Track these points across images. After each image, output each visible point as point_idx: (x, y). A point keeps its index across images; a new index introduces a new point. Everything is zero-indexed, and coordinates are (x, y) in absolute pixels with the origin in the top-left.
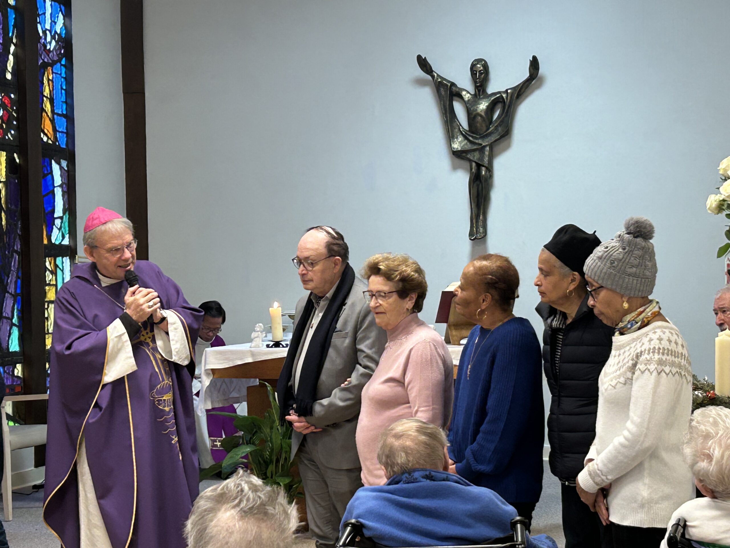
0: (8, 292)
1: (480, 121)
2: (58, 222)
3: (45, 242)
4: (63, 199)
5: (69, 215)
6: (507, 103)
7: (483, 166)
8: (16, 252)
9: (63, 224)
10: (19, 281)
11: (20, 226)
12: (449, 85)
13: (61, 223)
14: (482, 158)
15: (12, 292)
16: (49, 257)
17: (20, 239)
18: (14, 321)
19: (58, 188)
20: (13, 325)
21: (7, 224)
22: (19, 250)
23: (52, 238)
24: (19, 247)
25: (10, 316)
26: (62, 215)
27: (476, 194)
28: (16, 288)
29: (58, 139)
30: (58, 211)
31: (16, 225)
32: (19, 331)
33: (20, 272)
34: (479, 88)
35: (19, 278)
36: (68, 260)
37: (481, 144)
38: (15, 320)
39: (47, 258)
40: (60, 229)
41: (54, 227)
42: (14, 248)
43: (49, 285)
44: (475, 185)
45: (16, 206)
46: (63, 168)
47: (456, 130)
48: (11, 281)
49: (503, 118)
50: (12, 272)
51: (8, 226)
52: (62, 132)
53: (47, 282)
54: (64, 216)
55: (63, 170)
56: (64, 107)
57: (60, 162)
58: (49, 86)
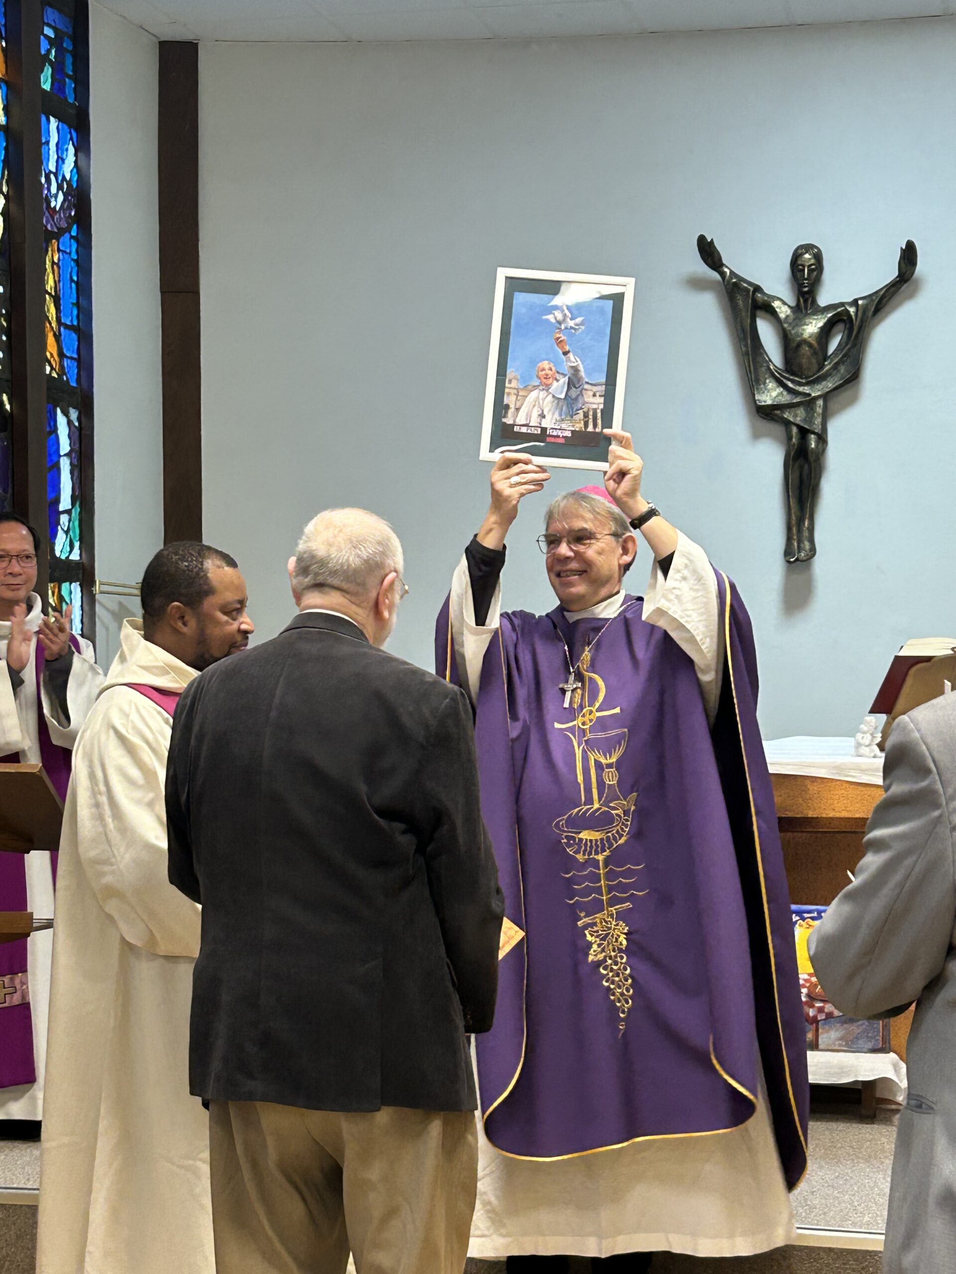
1: (808, 353)
2: (64, 519)
4: (72, 478)
5: (81, 506)
6: (856, 324)
7: (814, 433)
9: (71, 524)
12: (752, 289)
13: (70, 521)
14: (809, 419)
19: (66, 458)
23: (56, 548)
26: (70, 507)
27: (797, 481)
29: (67, 371)
30: (65, 500)
34: (807, 296)
36: (79, 589)
37: (809, 395)
39: (49, 583)
40: (67, 532)
41: (59, 528)
44: (797, 464)
46: (73, 422)
47: (763, 369)
49: (849, 350)
52: (72, 358)
54: (73, 510)
55: (73, 428)
56: (75, 312)
57: (68, 412)
58: (53, 273)
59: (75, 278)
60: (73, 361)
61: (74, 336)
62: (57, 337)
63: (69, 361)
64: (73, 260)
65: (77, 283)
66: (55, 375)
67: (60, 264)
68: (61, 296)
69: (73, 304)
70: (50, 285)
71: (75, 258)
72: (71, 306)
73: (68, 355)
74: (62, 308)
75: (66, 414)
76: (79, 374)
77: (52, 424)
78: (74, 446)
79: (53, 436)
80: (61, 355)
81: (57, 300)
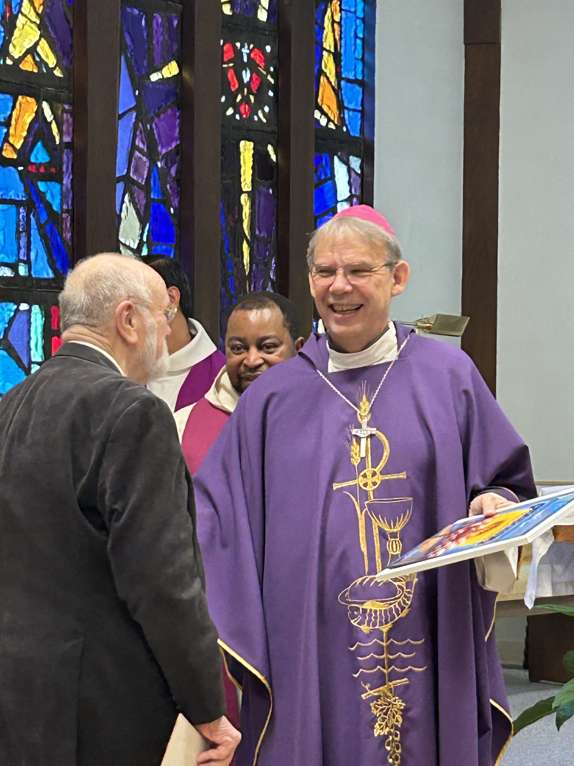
11: (274, 265)
19: (344, 203)
21: (251, 262)
29: (347, 123)
31: (267, 265)
45: (269, 232)
46: (354, 170)
51: (254, 266)
52: (354, 110)
55: (353, 174)
56: (360, 68)
57: (348, 160)
58: (334, 31)
59: (361, 35)
60: (356, 113)
61: (358, 89)
62: (337, 91)
63: (351, 113)
64: (357, 18)
65: (363, 39)
66: (332, 126)
67: (343, 23)
68: (342, 51)
69: (356, 59)
70: (328, 43)
71: (362, 16)
72: (354, 61)
73: (351, 106)
74: (342, 63)
75: (346, 163)
76: (362, 125)
77: (329, 172)
78: (356, 191)
79: (330, 182)
80: (341, 107)
81: (337, 57)
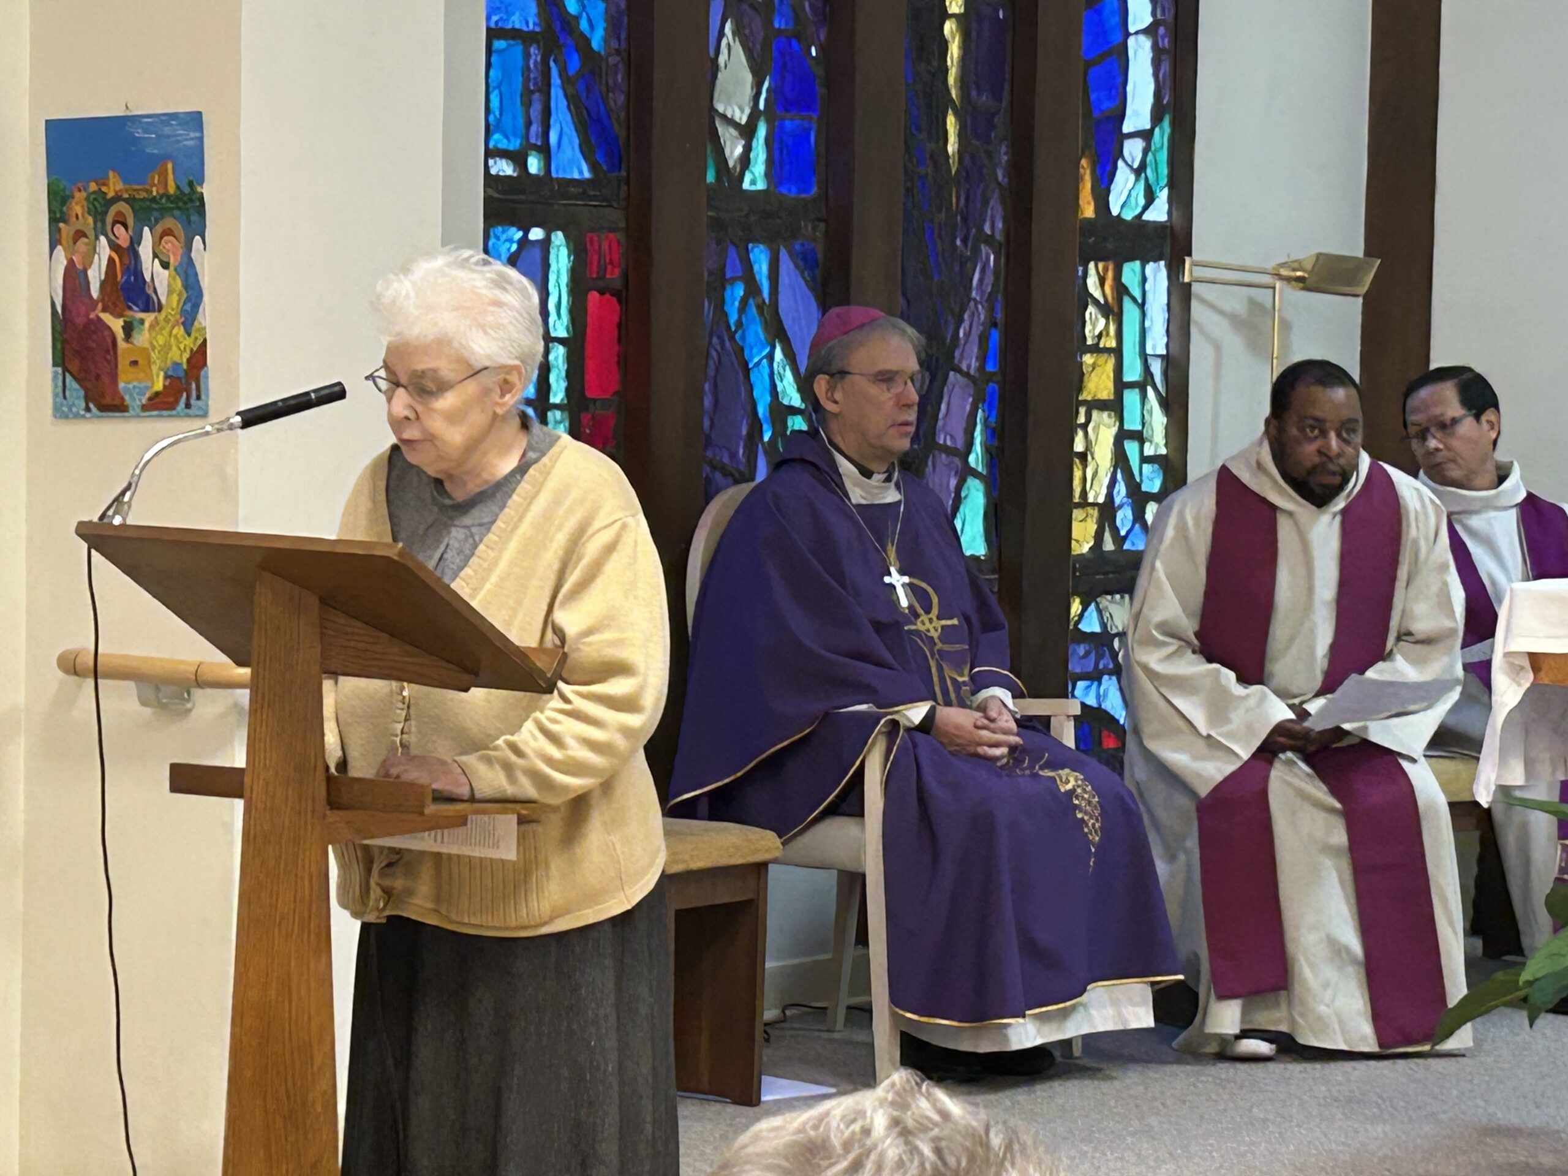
0: (959, 370)
2: (1133, 149)
3: (1088, 211)
4: (1156, 75)
5: (1173, 125)
8: (989, 240)
9: (1150, 157)
10: (996, 335)
11: (1005, 158)
13: (1146, 151)
15: (969, 367)
16: (1097, 260)
17: (1003, 201)
18: (972, 459)
19: (1142, 38)
20: (968, 472)
21: (961, 152)
22: (999, 237)
23: (1112, 199)
24: (1000, 225)
25: (960, 444)
26: (1148, 126)
28: (983, 358)
30: (1136, 113)
31: (992, 156)
32: (988, 495)
33: (999, 307)
35: (995, 325)
36: (1164, 273)
38: (976, 459)
39: (1092, 265)
40: (1139, 171)
41: (1120, 163)
42: (980, 229)
43: (1096, 349)
45: (996, 94)
48: (968, 335)
50: (972, 304)
51: (967, 160)
53: (1089, 342)
54: (1157, 130)
78: (1164, 13)
